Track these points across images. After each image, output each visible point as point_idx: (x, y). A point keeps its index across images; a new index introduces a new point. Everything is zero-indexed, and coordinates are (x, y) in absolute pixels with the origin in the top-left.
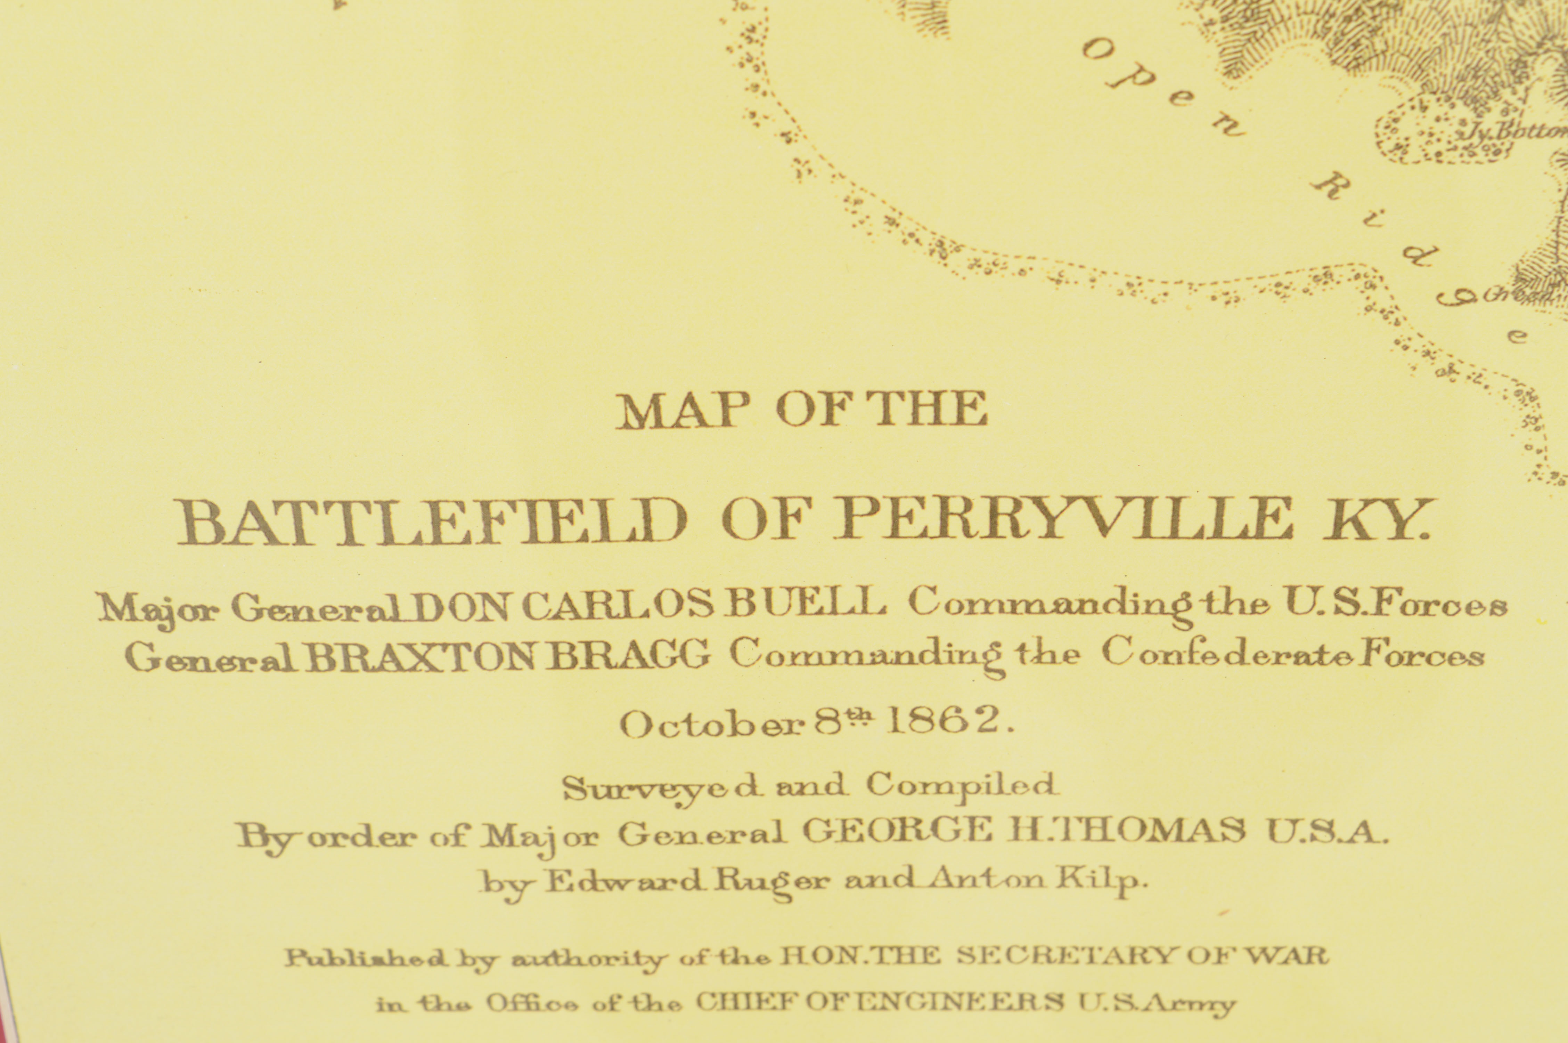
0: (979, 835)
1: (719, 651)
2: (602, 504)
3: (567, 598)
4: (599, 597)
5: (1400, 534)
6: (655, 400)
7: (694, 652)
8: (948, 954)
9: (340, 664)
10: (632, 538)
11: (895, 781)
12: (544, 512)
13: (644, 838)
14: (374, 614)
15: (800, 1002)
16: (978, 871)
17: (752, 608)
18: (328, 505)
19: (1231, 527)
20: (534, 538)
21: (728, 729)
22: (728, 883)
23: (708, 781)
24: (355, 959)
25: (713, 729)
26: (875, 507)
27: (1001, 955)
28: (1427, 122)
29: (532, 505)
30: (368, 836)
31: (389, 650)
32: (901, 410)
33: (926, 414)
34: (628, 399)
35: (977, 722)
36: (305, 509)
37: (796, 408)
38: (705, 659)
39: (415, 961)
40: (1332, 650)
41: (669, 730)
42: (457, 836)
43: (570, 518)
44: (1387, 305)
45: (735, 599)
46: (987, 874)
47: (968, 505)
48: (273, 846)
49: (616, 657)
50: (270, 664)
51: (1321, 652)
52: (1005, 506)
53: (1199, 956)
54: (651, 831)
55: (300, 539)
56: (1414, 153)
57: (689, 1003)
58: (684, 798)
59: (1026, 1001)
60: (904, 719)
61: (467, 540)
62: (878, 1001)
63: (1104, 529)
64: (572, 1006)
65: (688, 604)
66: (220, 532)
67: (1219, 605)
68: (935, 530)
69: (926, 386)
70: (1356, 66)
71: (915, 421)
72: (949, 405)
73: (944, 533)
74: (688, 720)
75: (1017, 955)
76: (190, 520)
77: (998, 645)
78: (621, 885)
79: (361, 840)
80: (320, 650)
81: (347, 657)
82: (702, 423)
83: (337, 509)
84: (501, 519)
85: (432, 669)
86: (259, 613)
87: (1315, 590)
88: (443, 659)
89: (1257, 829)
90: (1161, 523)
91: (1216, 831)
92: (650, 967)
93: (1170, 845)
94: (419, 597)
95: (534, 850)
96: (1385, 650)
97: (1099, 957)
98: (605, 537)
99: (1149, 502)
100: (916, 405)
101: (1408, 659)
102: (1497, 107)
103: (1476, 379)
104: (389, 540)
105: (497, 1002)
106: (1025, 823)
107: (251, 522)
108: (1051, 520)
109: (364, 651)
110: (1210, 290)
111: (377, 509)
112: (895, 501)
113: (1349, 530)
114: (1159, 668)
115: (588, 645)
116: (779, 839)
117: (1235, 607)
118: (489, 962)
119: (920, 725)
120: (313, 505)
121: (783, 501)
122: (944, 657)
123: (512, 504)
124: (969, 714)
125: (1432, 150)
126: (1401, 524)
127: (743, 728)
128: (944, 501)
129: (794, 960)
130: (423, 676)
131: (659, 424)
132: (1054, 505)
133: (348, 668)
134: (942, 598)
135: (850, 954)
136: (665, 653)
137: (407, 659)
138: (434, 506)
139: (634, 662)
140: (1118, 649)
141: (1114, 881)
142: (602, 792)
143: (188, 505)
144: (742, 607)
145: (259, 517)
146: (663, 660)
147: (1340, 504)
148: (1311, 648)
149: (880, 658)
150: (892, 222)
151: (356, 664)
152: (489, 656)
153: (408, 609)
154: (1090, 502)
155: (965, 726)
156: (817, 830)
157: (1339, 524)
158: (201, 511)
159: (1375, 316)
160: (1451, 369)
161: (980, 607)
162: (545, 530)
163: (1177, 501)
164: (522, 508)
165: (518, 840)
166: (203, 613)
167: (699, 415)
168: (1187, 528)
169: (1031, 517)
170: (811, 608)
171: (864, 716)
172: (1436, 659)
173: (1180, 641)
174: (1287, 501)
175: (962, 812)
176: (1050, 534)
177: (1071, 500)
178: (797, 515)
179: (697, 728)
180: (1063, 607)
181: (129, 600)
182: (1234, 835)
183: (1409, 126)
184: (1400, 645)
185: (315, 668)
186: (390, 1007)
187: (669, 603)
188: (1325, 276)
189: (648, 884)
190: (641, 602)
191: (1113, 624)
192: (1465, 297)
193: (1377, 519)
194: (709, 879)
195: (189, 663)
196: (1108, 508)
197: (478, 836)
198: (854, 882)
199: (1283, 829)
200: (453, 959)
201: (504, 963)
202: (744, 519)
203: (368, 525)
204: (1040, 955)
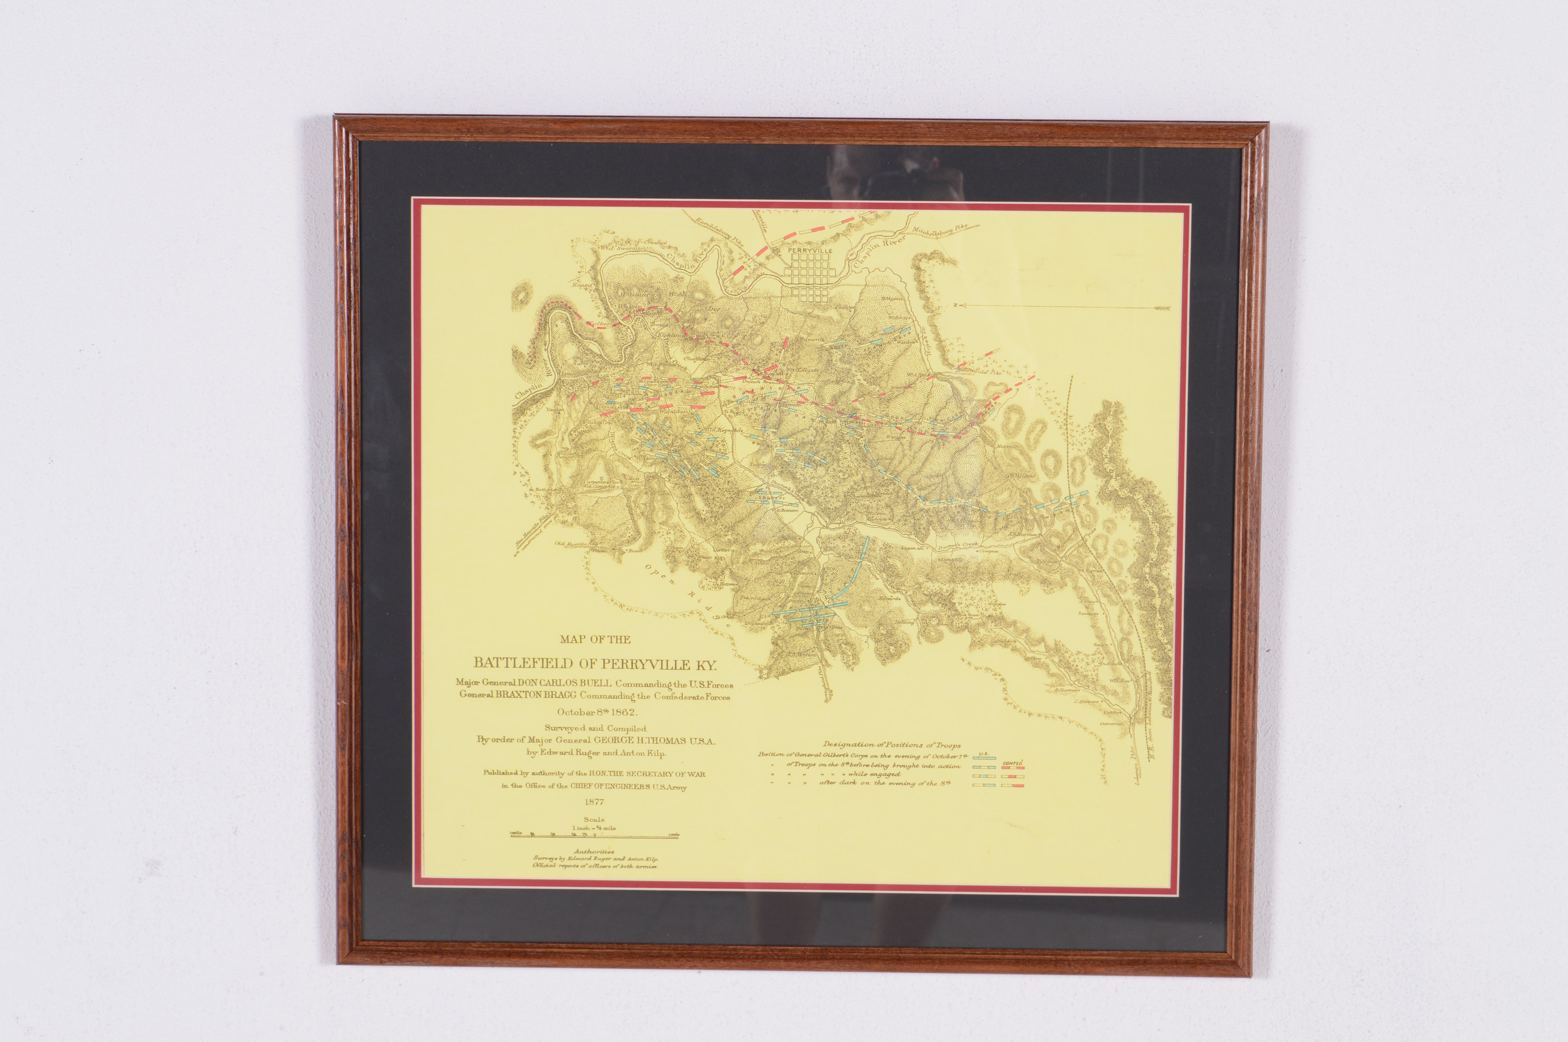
0: (631, 742)
1: (578, 694)
2: (556, 659)
3: (548, 681)
4: (555, 681)
5: (711, 669)
6: (568, 637)
7: (573, 694)
8: (625, 773)
9: (502, 696)
10: (562, 667)
11: (613, 727)
12: (545, 661)
13: (561, 741)
14: (510, 684)
15: (593, 786)
16: (631, 751)
17: (585, 684)
18: (504, 658)
19: (678, 667)
20: (543, 667)
21: (579, 714)
22: (579, 753)
23: (575, 727)
24: (499, 773)
25: (576, 713)
26: (609, 661)
27: (636, 774)
28: (708, 582)
29: (543, 659)
30: (504, 739)
31: (512, 693)
32: (614, 640)
33: (619, 641)
34: (562, 636)
35: (630, 713)
36: (499, 659)
37: (594, 639)
38: (575, 696)
39: (511, 773)
40: (700, 696)
41: (568, 713)
42: (523, 739)
43: (550, 662)
44: (704, 619)
45: (582, 682)
46: (633, 752)
47: (627, 661)
48: (484, 742)
49: (558, 695)
50: (488, 696)
51: (698, 696)
52: (634, 662)
53: (678, 774)
54: (563, 739)
55: (497, 666)
56: (706, 588)
57: (569, 786)
58: (570, 731)
59: (642, 786)
60: (615, 712)
61: (530, 667)
62: (610, 786)
63: (654, 667)
64: (544, 787)
65: (572, 683)
66: (482, 664)
67: (677, 685)
68: (621, 667)
69: (619, 635)
70: (694, 571)
71: (617, 643)
72: (623, 638)
73: (623, 668)
74: (571, 711)
75: (639, 774)
76: (477, 661)
77: (633, 694)
78: (556, 753)
79: (503, 740)
80: (499, 692)
81: (504, 694)
82: (576, 642)
83: (505, 659)
84: (537, 662)
85: (521, 697)
86: (488, 683)
87: (695, 682)
88: (523, 695)
89: (688, 741)
90: (665, 667)
91: (680, 741)
92: (561, 776)
93: (670, 745)
94: (519, 680)
95: (538, 743)
96: (710, 696)
97: (657, 774)
98: (557, 667)
99: (662, 661)
100: (617, 639)
101: (715, 698)
102: (720, 579)
103: (722, 635)
104: (515, 667)
105: (528, 785)
106: (640, 739)
107: (488, 662)
108: (643, 665)
109: (507, 692)
110: (671, 615)
111: (513, 659)
112: (613, 660)
113: (701, 668)
114: (666, 700)
115: (552, 692)
116: (589, 742)
117: (680, 686)
118: (527, 774)
119: (619, 713)
120: (501, 658)
121: (591, 660)
122: (623, 697)
123: (539, 659)
124: (628, 711)
125: (709, 587)
126: (711, 666)
127: (582, 713)
128: (623, 660)
129: (592, 774)
130: (519, 699)
131: (568, 642)
132: (644, 662)
133: (504, 697)
134: (622, 683)
135: (604, 773)
136: (567, 694)
137: (516, 695)
138: (524, 659)
139: (561, 697)
140: (658, 695)
141: (659, 754)
142: (553, 729)
143: (476, 658)
144: (583, 684)
145: (490, 661)
146: (567, 696)
147: (699, 662)
148: (696, 696)
149: (610, 697)
150: (612, 600)
151: (506, 696)
152: (532, 694)
153: (517, 683)
154: (651, 661)
155: (627, 714)
156: (597, 740)
157: (699, 667)
158: (479, 659)
159: (702, 621)
160: (717, 633)
161: (630, 685)
162: (545, 666)
163: (667, 661)
164: (541, 660)
165: (535, 741)
166: (477, 683)
167: (576, 640)
168: (670, 667)
169: (639, 664)
170: (597, 685)
171: (607, 711)
172: (721, 698)
173: (669, 694)
174: (688, 661)
175: (627, 736)
176: (643, 668)
177: (647, 660)
178: (594, 663)
179: (573, 713)
180: (646, 685)
181: (462, 680)
182: (683, 742)
183: (704, 583)
184: (714, 695)
185: (497, 697)
186: (505, 786)
187: (569, 682)
188: (692, 613)
189: (562, 753)
190: (563, 682)
191: (656, 689)
192: (718, 618)
193: (706, 665)
194: (575, 752)
195: (472, 695)
196: (654, 662)
197: (527, 740)
198: (605, 754)
199: (693, 741)
200: (519, 773)
201: (530, 774)
202: (584, 664)
203: (511, 663)
204: (644, 774)
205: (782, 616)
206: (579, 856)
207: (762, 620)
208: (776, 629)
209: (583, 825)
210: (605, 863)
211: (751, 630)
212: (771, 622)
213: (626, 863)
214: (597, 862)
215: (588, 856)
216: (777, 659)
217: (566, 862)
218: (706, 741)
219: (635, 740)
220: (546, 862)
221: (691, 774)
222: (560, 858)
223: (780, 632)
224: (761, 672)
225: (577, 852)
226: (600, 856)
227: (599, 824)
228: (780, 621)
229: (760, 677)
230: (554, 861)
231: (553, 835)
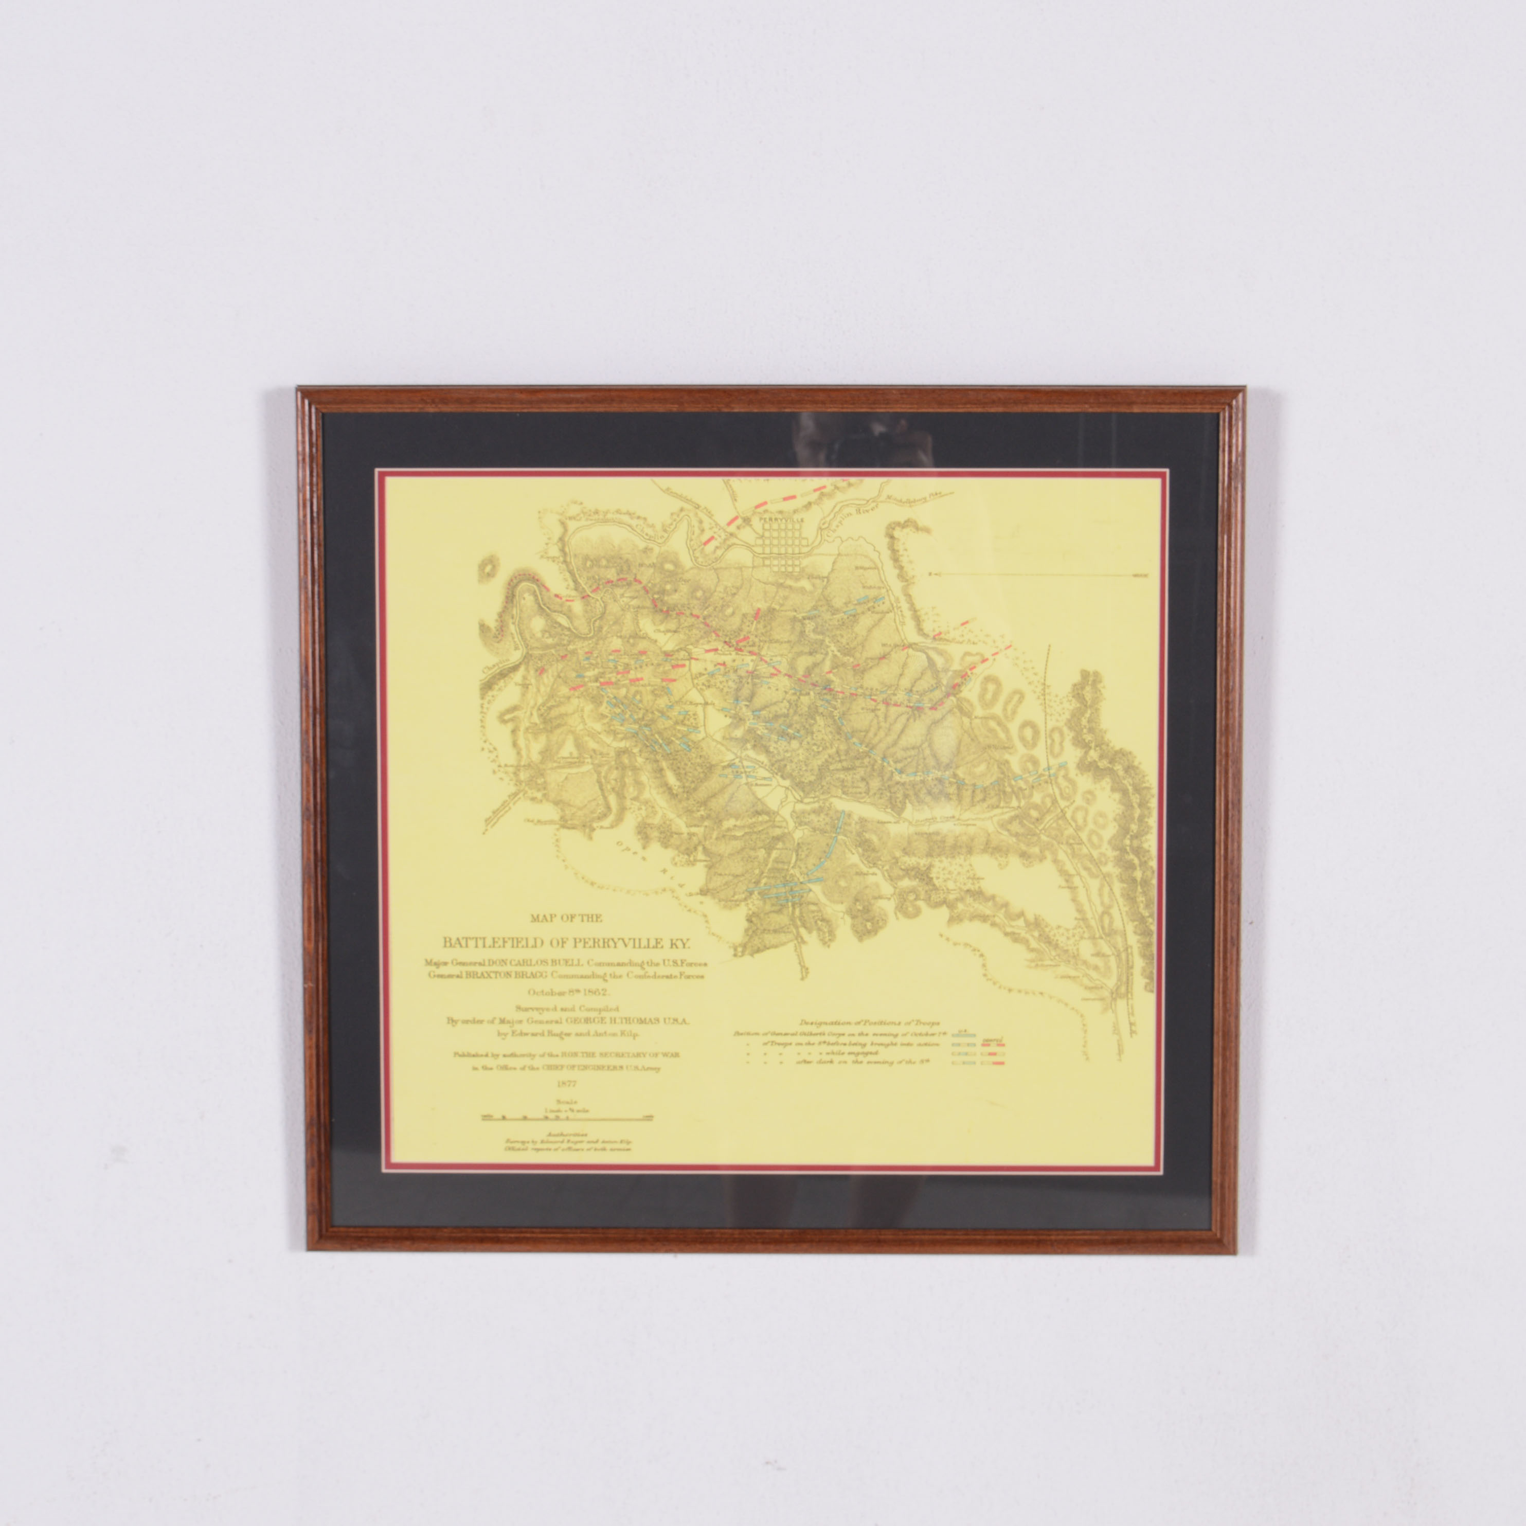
0: (604, 1022)
1: (549, 974)
2: (527, 938)
3: (519, 961)
4: (525, 961)
5: (684, 947)
6: (538, 916)
7: (544, 974)
8: (597, 1054)
9: (472, 977)
10: (532, 947)
11: (586, 1008)
12: (515, 940)
13: (532, 1022)
14: (480, 964)
15: (565, 1067)
16: (603, 1032)
17: (556, 964)
18: (473, 938)
19: (651, 946)
20: (513, 947)
21: (551, 994)
22: (550, 1034)
23: (546, 1007)
24: (469, 1055)
25: (548, 994)
26: (581, 940)
27: (609, 1055)
28: (680, 858)
29: (513, 938)
31: (482, 973)
32: (585, 918)
33: (590, 919)
34: (532, 915)
35: (602, 992)
36: (468, 939)
37: (565, 918)
38: (546, 976)
39: (482, 1055)
40: (673, 975)
41: (539, 994)
42: (493, 1021)
43: (520, 942)
44: (677, 896)
45: (553, 962)
46: (605, 1033)
47: (599, 940)
48: (454, 1023)
49: (528, 975)
50: (458, 976)
51: (671, 975)
52: (606, 940)
53: (652, 1055)
54: (534, 1020)
55: (467, 946)
56: (678, 865)
57: (541, 1068)
58: (541, 1011)
59: (615, 1068)
60: (587, 992)
61: (500, 947)
62: (582, 1067)
63: (626, 946)
64: (515, 1069)
65: (543, 963)
66: (451, 945)
67: (650, 964)
68: (592, 946)
69: (590, 913)
70: (666, 847)
71: (588, 921)
72: (595, 917)
73: (594, 947)
74: (543, 992)
75: (612, 1055)
76: (445, 941)
77: (606, 973)
78: (527, 1035)
79: (473, 1022)
80: (468, 973)
81: (473, 974)
82: (547, 921)
83: (475, 939)
84: (506, 942)
85: (491, 978)
86: (457, 964)
87: (669, 960)
88: (493, 975)
89: (662, 1020)
90: (637, 945)
91: (653, 1021)
92: (533, 1058)
93: (644, 1025)
94: (489, 960)
95: (509, 1025)
96: (684, 975)
97: (630, 1055)
98: (527, 946)
99: (634, 939)
100: (588, 917)
101: (688, 977)
102: (692, 856)
103: (695, 912)
104: (484, 946)
105: (499, 1067)
106: (613, 1019)
107: (457, 942)
108: (615, 944)
109: (477, 973)
110: (643, 893)
111: (482, 939)
112: (585, 939)
113: (674, 946)
114: (639, 979)
115: (523, 972)
116: (561, 1023)
117: (653, 965)
118: (498, 1055)
119: (590, 994)
120: (470, 938)
121: (562, 939)
122: (595, 976)
123: (509, 938)
124: (600, 991)
125: (682, 864)
126: (684, 945)
127: (554, 994)
128: (594, 939)
129: (564, 1056)
130: (489, 980)
131: (538, 921)
132: (616, 940)
134: (594, 962)
135: (576, 1054)
136: (538, 974)
137: (486, 975)
138: (494, 938)
139: (532, 977)
140: (630, 974)
141: (633, 1035)
142: (524, 1010)
143: (445, 938)
144: (554, 964)
145: (459, 941)
146: (538, 976)
147: (672, 940)
148: (669, 975)
149: (582, 977)
150: (583, 878)
151: (475, 976)
152: (502, 974)
153: (487, 963)
154: (623, 939)
155: (600, 994)
156: (569, 1020)
157: (672, 944)
158: (448, 940)
159: (674, 898)
160: (690, 910)
161: (602, 964)
162: (515, 944)
163: (640, 939)
164: (511, 939)
165: (506, 1022)
166: (445, 964)
167: (546, 919)
168: (642, 946)
169: (611, 943)
170: (568, 964)
171: (578, 991)
172: (694, 977)
173: (642, 973)
174: (661, 939)
175: (600, 1016)
176: (615, 947)
177: (619, 939)
178: (565, 942)
179: (544, 994)
180: (619, 964)
181: (431, 961)
182: (657, 1022)
183: (677, 859)
184: (687, 973)
185: (467, 977)
186: (475, 1069)
187: (539, 962)
188: (664, 890)
189: (533, 1035)
190: (534, 962)
191: (629, 968)
192: (691, 895)
193: (679, 944)
194: (546, 1033)
195: (441, 976)
196: (627, 941)
197: (497, 1021)
198: (577, 1035)
199: (667, 1021)
200: (490, 1055)
201: (501, 1057)
202: (555, 943)
203: (480, 943)
204: (617, 1055)
205: (756, 893)
206: (552, 1139)
207: (736, 897)
208: (750, 906)
209: (555, 1107)
210: (578, 1146)
211: (725, 907)
212: (745, 899)
213: (599, 1145)
214: (570, 1145)
215: (560, 1139)
216: (751, 937)
217: (539, 1146)
218: (680, 1020)
219: (608, 1020)
220: (518, 1146)
221: (665, 1055)
222: (533, 1142)
223: (754, 909)
224: (735, 950)
225: (550, 1135)
226: (573, 1139)
227: (573, 1106)
228: (755, 898)
229: (735, 955)
230: (527, 1145)
231: (525, 1118)
